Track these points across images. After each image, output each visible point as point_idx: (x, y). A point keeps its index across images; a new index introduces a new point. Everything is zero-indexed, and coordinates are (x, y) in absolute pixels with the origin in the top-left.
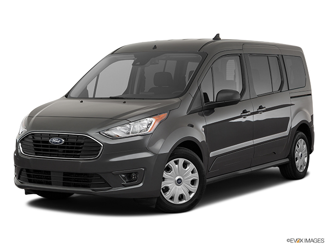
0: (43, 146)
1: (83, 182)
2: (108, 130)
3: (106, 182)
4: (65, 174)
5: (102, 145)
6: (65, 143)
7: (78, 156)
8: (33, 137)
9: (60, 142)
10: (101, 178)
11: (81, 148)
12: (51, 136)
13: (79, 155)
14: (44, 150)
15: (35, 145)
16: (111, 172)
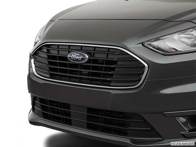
0: (61, 65)
1: (116, 124)
2: (157, 39)
3: (153, 129)
4: (90, 110)
5: (146, 65)
6: (89, 61)
7: (108, 83)
8: (48, 50)
9: (83, 59)
10: (145, 121)
11: (113, 69)
12: (70, 49)
13: (110, 81)
14: (62, 71)
15: (50, 63)
16: (162, 113)
